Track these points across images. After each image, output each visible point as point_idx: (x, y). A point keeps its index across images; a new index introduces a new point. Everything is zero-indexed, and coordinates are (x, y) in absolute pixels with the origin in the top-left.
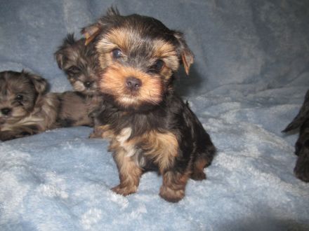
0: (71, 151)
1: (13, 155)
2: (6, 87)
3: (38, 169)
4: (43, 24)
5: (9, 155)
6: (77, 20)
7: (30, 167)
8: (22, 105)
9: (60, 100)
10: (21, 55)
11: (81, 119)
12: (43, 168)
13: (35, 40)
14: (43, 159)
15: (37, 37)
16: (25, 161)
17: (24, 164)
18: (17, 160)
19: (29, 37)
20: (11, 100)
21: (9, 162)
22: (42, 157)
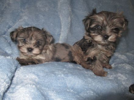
0: (63, 78)
1: (27, 76)
2: (32, 35)
3: (43, 88)
4: (47, 10)
5: (25, 76)
6: (65, 8)
7: (38, 86)
8: (39, 47)
9: (55, 47)
10: (35, 23)
11: (64, 59)
12: (46, 87)
13: (43, 17)
14: (46, 81)
15: (44, 16)
16: (34, 81)
17: (34, 83)
18: (30, 80)
19: (40, 15)
20: (34, 43)
21: (25, 81)
22: (45, 80)
